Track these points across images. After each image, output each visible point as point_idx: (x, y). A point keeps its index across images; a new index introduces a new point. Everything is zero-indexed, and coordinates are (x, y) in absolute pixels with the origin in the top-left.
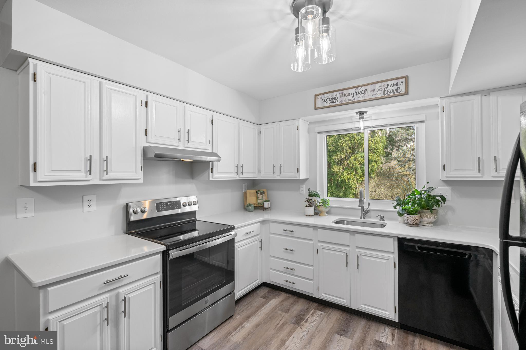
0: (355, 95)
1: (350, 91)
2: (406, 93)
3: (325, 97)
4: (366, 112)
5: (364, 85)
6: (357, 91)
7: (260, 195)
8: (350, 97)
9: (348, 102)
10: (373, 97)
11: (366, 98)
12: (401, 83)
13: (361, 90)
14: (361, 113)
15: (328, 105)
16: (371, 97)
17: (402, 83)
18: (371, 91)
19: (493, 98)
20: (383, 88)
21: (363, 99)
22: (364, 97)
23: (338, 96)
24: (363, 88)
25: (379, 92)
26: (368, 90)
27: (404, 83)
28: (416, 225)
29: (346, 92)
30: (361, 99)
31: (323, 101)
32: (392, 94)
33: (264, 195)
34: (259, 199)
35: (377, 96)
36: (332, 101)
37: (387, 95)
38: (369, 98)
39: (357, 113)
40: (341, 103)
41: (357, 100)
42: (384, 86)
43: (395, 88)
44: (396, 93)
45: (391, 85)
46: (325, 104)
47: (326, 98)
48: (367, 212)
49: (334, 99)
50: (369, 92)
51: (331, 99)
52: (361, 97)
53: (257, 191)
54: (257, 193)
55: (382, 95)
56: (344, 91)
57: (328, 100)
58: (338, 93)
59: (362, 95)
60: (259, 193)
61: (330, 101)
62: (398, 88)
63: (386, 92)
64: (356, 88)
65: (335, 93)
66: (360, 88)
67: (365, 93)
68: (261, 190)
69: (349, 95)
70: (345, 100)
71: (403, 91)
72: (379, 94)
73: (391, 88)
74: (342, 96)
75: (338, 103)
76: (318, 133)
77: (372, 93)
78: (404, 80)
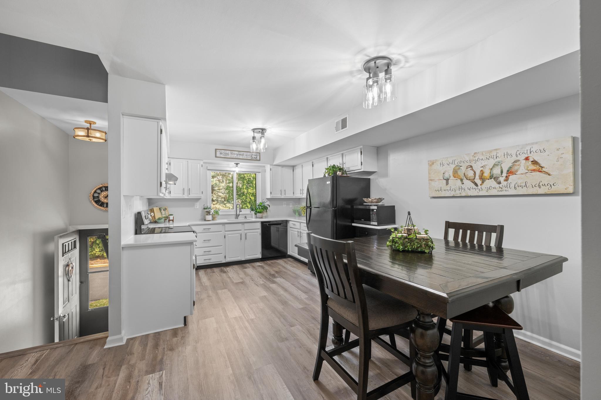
0: (238, 155)
1: (236, 152)
2: (260, 160)
4: (239, 164)
6: (239, 154)
7: (163, 211)
8: (236, 155)
11: (243, 158)
12: (257, 155)
13: (241, 154)
14: (237, 164)
15: (224, 157)
16: (246, 158)
18: (246, 155)
19: (284, 169)
21: (242, 158)
22: (242, 157)
23: (229, 153)
24: (242, 153)
25: (249, 156)
26: (244, 154)
27: (259, 155)
28: (262, 218)
29: (234, 152)
31: (221, 153)
32: (254, 159)
33: (166, 211)
34: (163, 214)
35: (248, 158)
38: (245, 158)
39: (235, 163)
40: (231, 157)
41: (239, 158)
42: (251, 154)
43: (255, 157)
44: (256, 159)
45: (254, 155)
46: (222, 156)
48: (239, 215)
49: (227, 154)
50: (245, 155)
51: (225, 154)
52: (241, 157)
53: (159, 208)
54: (160, 209)
55: (250, 158)
56: (233, 151)
57: (223, 154)
58: (229, 151)
59: (241, 156)
60: (162, 209)
62: (257, 157)
63: (252, 158)
64: (239, 152)
65: (227, 151)
68: (164, 208)
69: (235, 154)
70: (233, 156)
71: (259, 159)
72: (249, 158)
73: (254, 156)
74: (231, 154)
75: (229, 157)
76: (209, 170)
77: (246, 156)
78: (259, 154)
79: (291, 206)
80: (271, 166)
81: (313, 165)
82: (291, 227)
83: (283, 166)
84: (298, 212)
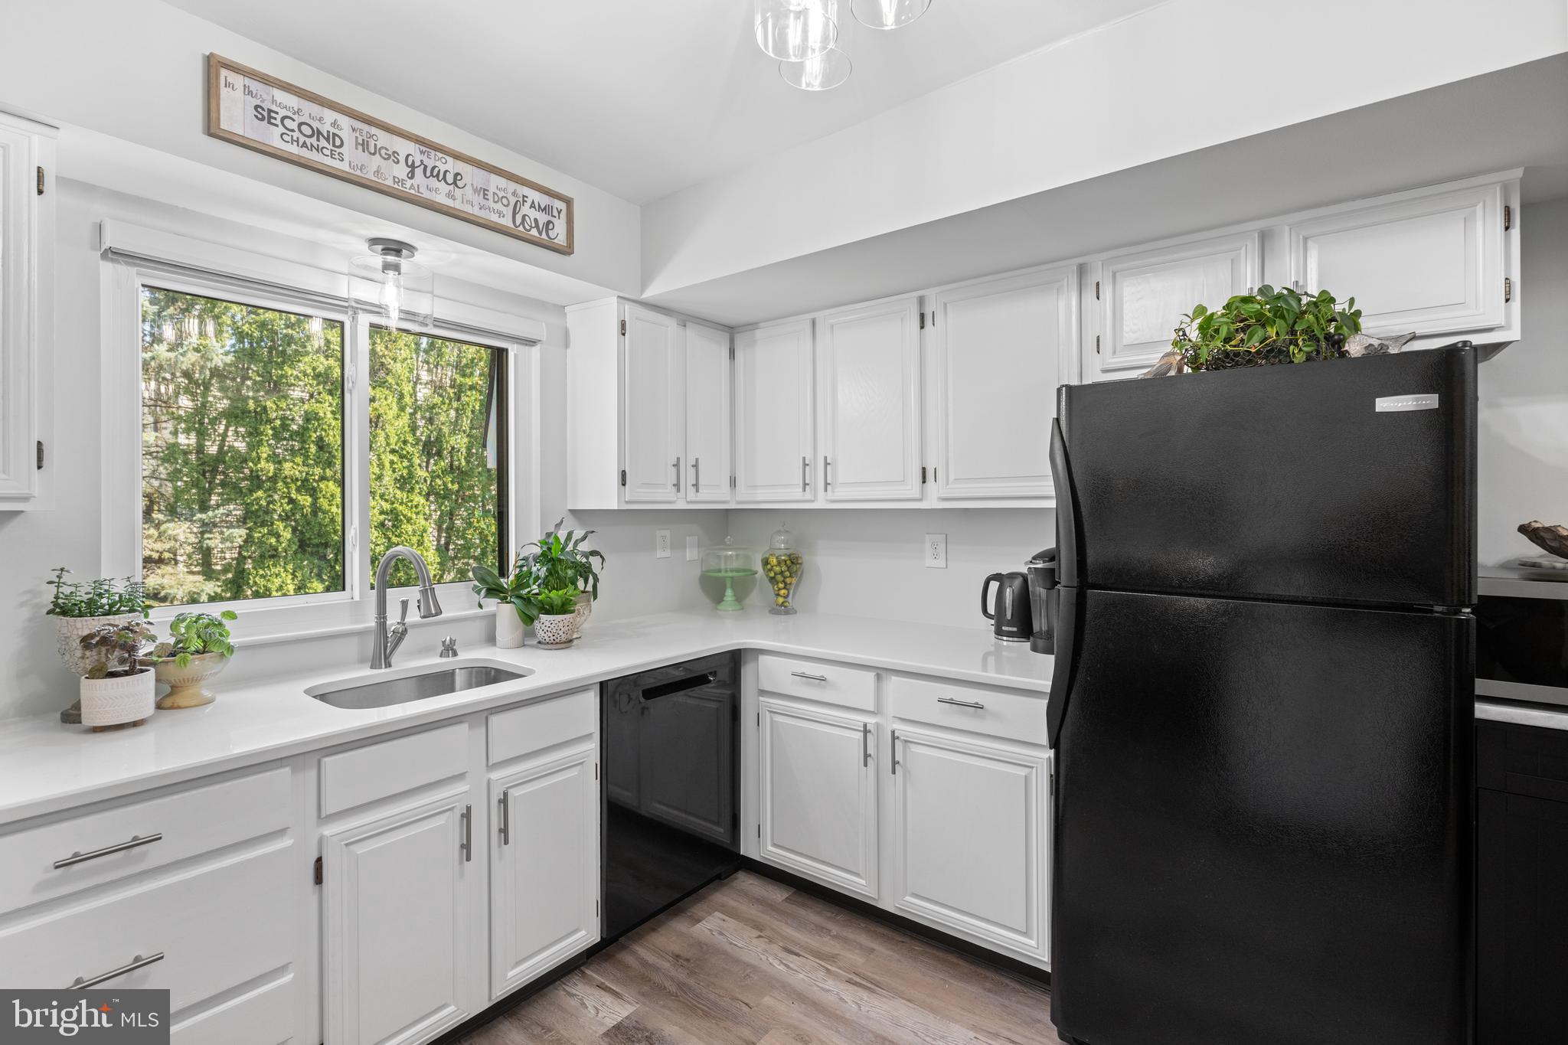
0: (419, 172)
1: (404, 147)
2: (567, 250)
3: (273, 101)
4: (411, 248)
5: (457, 156)
6: (430, 164)
8: (401, 171)
9: (389, 182)
10: (483, 214)
11: (458, 205)
12: (555, 213)
13: (443, 168)
14: (394, 248)
15: (294, 149)
16: (475, 213)
17: (559, 213)
18: (476, 191)
19: (692, 333)
20: (513, 200)
21: (449, 203)
22: (449, 195)
23: (346, 136)
24: (451, 166)
25: (499, 206)
26: (467, 180)
27: (563, 215)
29: (383, 139)
30: (441, 199)
31: (265, 115)
32: (534, 232)
35: (494, 218)
36: (314, 140)
37: (521, 228)
38: (468, 208)
39: (377, 237)
40: (358, 173)
41: (426, 194)
42: (514, 194)
43: (543, 218)
44: (544, 236)
45: (532, 206)
46: (274, 139)
47: (283, 113)
48: (400, 635)
49: (328, 140)
50: (469, 190)
51: (305, 130)
52: (441, 194)
55: (507, 222)
56: (374, 130)
57: (290, 124)
58: (345, 121)
59: (443, 187)
61: (302, 139)
62: (549, 222)
63: (519, 220)
64: (424, 149)
65: (330, 116)
66: (440, 155)
67: (455, 183)
69: (393, 156)
70: (377, 172)
71: (561, 240)
72: (500, 214)
73: (533, 214)
74: (364, 146)
75: (344, 166)
76: (113, 254)
77: (478, 199)
78: (562, 206)
79: (691, 554)
80: (627, 306)
81: (922, 316)
82: (763, 693)
83: (686, 318)
84: (732, 587)
